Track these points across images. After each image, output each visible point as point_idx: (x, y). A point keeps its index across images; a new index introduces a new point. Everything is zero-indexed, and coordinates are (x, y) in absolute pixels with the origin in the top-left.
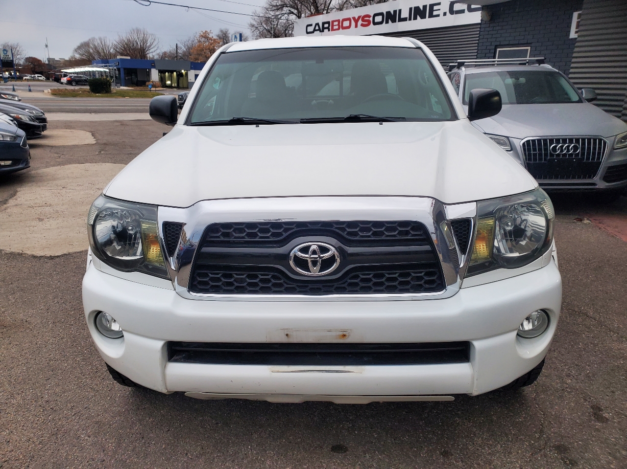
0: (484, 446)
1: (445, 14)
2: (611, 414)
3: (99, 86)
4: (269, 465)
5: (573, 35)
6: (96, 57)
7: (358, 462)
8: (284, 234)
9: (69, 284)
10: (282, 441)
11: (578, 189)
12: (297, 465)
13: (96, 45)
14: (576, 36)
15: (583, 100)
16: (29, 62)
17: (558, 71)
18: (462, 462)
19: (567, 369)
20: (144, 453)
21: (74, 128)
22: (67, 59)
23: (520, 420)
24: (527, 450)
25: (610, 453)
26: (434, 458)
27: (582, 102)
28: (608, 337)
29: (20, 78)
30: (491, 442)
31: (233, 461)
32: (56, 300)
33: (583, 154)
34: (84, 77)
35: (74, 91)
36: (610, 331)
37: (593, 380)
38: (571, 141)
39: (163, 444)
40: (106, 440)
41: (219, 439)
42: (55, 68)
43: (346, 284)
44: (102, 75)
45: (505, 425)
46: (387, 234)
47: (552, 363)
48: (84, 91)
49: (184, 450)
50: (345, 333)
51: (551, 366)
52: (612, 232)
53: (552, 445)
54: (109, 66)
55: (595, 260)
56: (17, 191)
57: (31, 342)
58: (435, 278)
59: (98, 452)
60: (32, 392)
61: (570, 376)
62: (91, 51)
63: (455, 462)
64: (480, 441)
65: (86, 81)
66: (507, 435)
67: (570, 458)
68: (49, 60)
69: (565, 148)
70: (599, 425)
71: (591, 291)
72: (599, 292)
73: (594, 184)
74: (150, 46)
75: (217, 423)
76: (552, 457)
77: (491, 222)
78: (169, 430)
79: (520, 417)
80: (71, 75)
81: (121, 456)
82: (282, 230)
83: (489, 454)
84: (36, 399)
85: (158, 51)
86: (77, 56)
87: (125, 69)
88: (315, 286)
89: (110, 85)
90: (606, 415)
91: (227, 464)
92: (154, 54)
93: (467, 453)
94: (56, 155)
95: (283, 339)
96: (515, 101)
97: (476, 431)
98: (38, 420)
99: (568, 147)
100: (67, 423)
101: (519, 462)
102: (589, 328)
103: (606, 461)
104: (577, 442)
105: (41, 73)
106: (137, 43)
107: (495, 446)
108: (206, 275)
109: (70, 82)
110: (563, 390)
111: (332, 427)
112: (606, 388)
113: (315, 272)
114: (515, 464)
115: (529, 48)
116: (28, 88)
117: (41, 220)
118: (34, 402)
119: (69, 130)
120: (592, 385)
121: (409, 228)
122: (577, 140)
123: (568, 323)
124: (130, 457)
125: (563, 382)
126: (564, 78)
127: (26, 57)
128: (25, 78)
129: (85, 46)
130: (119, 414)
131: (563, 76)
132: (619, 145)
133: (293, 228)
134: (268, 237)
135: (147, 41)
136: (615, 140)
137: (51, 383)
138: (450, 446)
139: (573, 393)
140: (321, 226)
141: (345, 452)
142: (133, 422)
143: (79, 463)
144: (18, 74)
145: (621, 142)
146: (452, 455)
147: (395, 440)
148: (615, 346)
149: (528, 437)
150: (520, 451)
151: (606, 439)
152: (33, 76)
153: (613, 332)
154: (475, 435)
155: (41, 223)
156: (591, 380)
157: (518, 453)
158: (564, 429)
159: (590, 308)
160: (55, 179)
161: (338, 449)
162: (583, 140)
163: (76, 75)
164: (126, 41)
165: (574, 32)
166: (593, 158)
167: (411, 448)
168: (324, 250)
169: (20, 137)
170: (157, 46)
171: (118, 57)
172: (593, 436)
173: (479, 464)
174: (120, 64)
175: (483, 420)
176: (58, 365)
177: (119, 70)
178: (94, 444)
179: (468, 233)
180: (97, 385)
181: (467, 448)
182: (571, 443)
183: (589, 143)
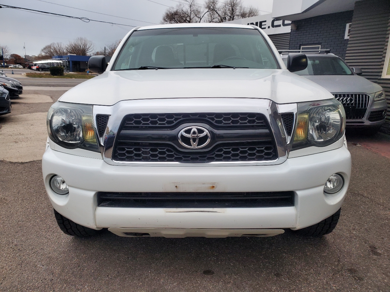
0: (303, 270)
1: (269, 27)
2: (382, 251)
3: (56, 71)
4: (162, 282)
5: (346, 37)
6: (55, 54)
7: (221, 280)
8: (174, 121)
9: (33, 178)
10: (171, 268)
11: (353, 126)
12: (180, 282)
13: (55, 47)
14: (348, 38)
15: (354, 73)
16: (13, 57)
17: (338, 57)
18: (289, 279)
19: (353, 225)
20: (80, 275)
21: (39, 94)
22: (37, 56)
23: (325, 254)
24: (330, 272)
25: (384, 273)
26: (271, 278)
27: (353, 75)
28: (377, 208)
29: (7, 67)
30: (307, 268)
31: (139, 280)
32: (24, 187)
33: (356, 104)
34: (47, 66)
35: (40, 74)
36: (378, 204)
37: (370, 232)
38: (348, 96)
39: (92, 269)
40: (54, 267)
41: (129, 267)
42: (29, 61)
43: (214, 155)
44: (58, 65)
45: (315, 258)
46: (241, 122)
47: (343, 222)
48: (47, 74)
49: (106, 273)
50: (214, 185)
51: (342, 224)
52: (375, 151)
53: (346, 268)
54: (63, 59)
55: (366, 166)
56: (2, 127)
57: (7, 211)
58: (271, 151)
59: (49, 275)
60: (6, 239)
61: (354, 230)
62: (52, 51)
63: (284, 280)
64: (299, 267)
65: (48, 68)
66: (316, 263)
67: (358, 276)
68: (25, 56)
69: (345, 100)
70: (375, 257)
71: (364, 183)
72: (370, 183)
73: (363, 122)
74: (89, 48)
75: (128, 258)
76: (347, 276)
77: (306, 116)
78: (96, 262)
79: (324, 253)
80: (39, 65)
81: (64, 276)
82: (173, 119)
83: (306, 274)
84: (8, 244)
85: (93, 52)
86: (43, 54)
87: (73, 62)
88: (195, 156)
89: (63, 71)
90: (379, 251)
91: (135, 281)
92: (91, 53)
93: (292, 274)
94: (27, 108)
95: (174, 190)
96: (313, 74)
97: (297, 261)
98: (9, 256)
99: (346, 99)
100: (28, 258)
101: (326, 279)
102: (365, 203)
103: (382, 278)
104: (362, 267)
105: (20, 64)
106: (81, 47)
107: (309, 270)
108: (124, 149)
109: (38, 69)
110: (351, 237)
111: (204, 260)
112: (378, 236)
113: (194, 146)
114: (323, 280)
115: (320, 46)
116: (11, 72)
117: (16, 142)
118: (7, 245)
119: (37, 95)
120: (369, 234)
121: (255, 118)
122: (352, 95)
123: (351, 200)
124: (70, 277)
125: (350, 233)
126: (342, 61)
127: (11, 54)
128: (10, 67)
129: (48, 48)
130: (64, 252)
131: (341, 60)
132: (377, 99)
133: (180, 118)
134: (164, 124)
135: (86, 45)
136: (374, 96)
137: (19, 235)
138: (280, 270)
139: (358, 239)
140: (198, 117)
141: (213, 274)
142: (72, 257)
143: (36, 282)
144: (6, 64)
145: (379, 97)
146: (282, 275)
147: (244, 267)
148: (382, 212)
149: (330, 264)
150: (325, 273)
151: (381, 265)
152: (15, 65)
153: (380, 205)
154: (296, 264)
155: (16, 144)
156: (368, 231)
157: (324, 274)
158: (353, 259)
159: (364, 192)
160: (26, 121)
161: (207, 272)
162: (356, 95)
163: (42, 65)
164: (74, 45)
165: (347, 35)
166: (362, 106)
167: (255, 272)
168: (200, 131)
169: (5, 93)
170: (93, 48)
171: (69, 54)
172: (372, 264)
173: (300, 281)
174: (69, 58)
175: (301, 255)
176: (24, 224)
177: (69, 62)
178: (46, 270)
179: (292, 122)
180: (49, 236)
181: (292, 271)
182: (358, 267)
183: (359, 97)
